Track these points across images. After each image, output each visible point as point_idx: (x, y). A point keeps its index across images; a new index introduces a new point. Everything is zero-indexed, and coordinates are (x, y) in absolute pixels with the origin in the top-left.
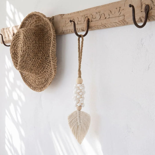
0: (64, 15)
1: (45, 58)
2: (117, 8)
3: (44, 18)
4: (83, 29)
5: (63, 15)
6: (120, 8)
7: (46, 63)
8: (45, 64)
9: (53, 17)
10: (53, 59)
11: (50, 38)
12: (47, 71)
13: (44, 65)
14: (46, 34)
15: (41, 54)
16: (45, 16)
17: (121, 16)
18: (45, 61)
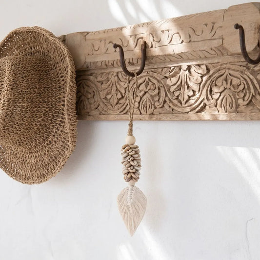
0: (88, 33)
1: (52, 115)
2: (206, 25)
3: (51, 39)
4: (131, 61)
5: (86, 34)
6: (214, 23)
7: (53, 126)
8: (51, 127)
9: (65, 36)
10: (70, 117)
11: (62, 77)
12: (55, 142)
13: (49, 128)
14: (51, 69)
15: (44, 107)
16: (51, 34)
17: (215, 39)
18: (51, 120)
